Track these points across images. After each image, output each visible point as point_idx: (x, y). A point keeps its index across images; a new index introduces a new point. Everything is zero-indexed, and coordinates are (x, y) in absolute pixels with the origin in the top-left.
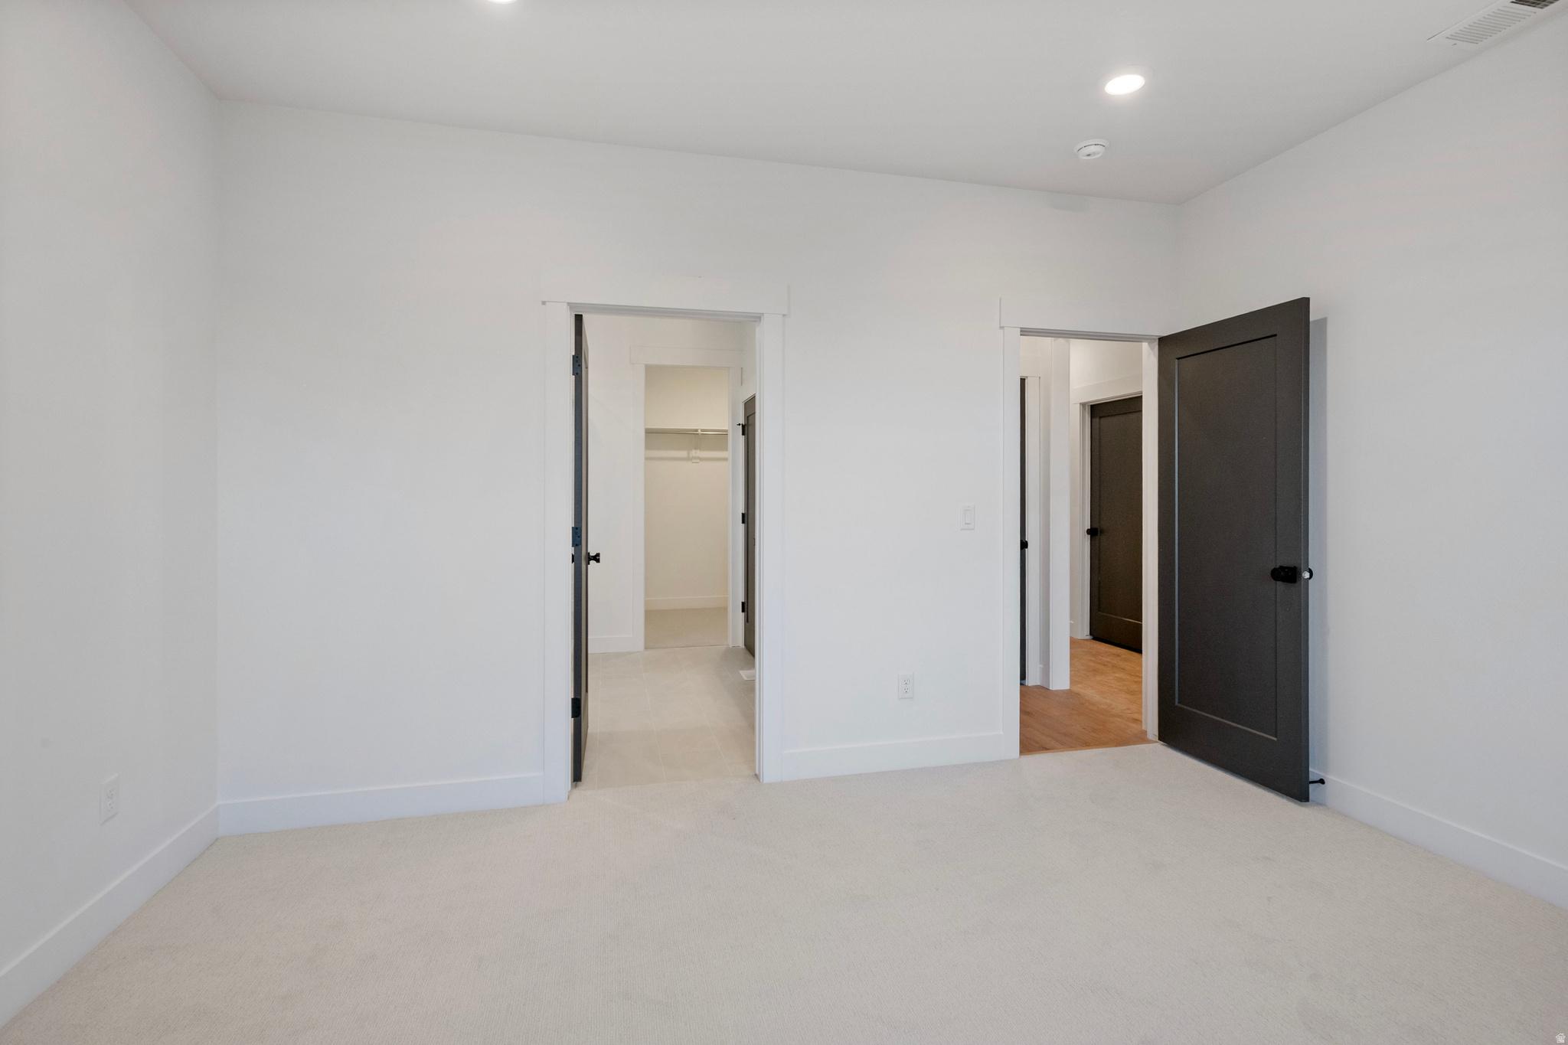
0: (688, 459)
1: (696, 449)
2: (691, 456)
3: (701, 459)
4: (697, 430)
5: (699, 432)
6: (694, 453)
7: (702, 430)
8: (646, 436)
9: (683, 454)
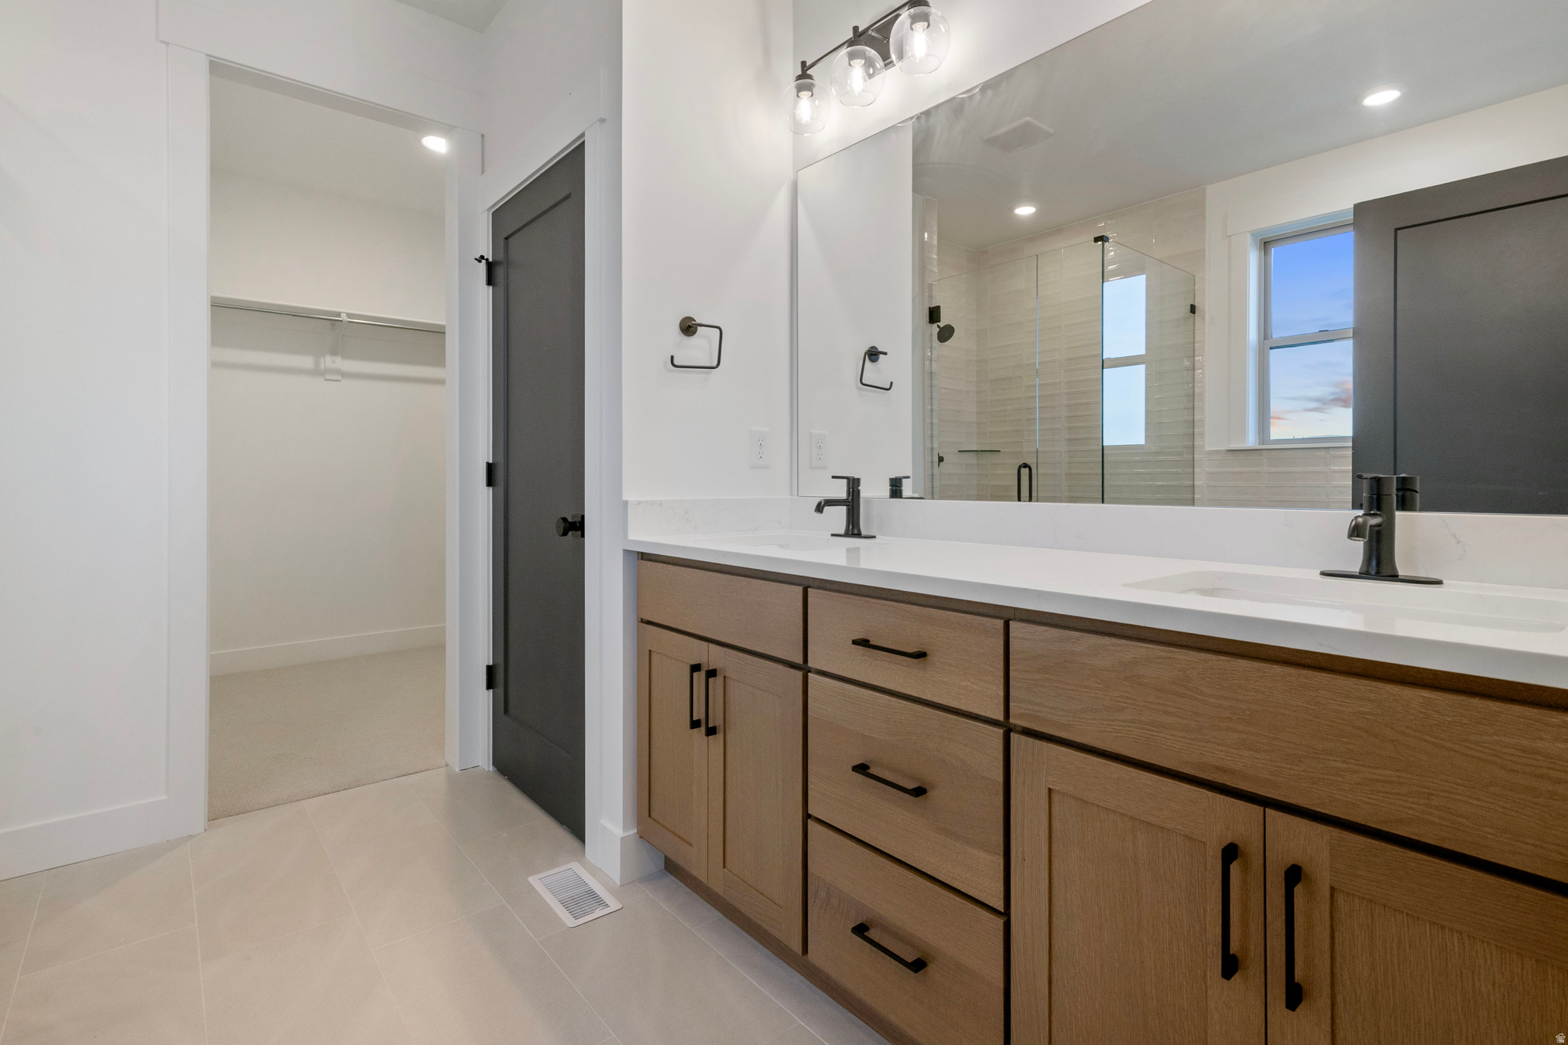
0: (316, 372)
1: (334, 353)
2: (322, 367)
3: (345, 375)
4: (339, 314)
5: (344, 317)
6: (329, 362)
7: (349, 315)
8: (212, 312)
9: (306, 362)
